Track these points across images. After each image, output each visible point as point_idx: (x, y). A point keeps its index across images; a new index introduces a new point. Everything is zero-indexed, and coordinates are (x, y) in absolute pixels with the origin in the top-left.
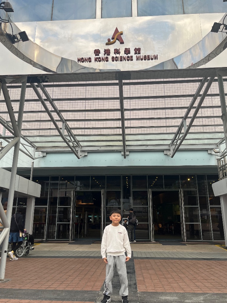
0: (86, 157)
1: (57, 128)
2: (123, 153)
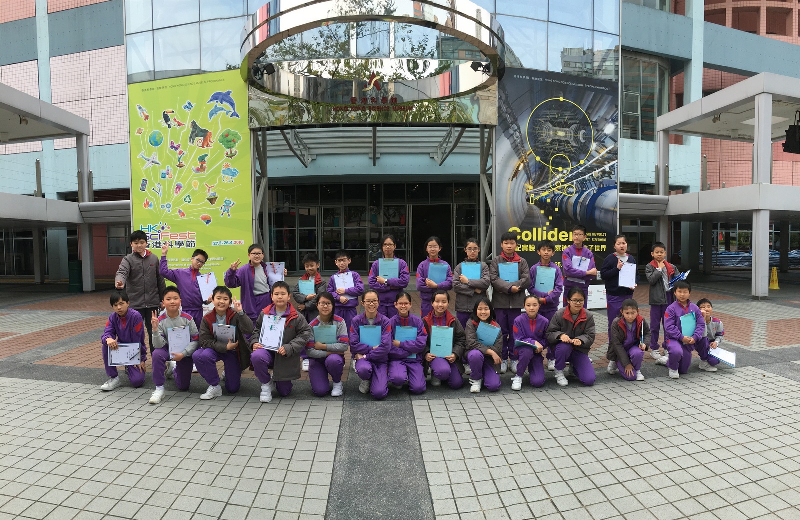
0: (315, 162)
1: (286, 139)
2: (372, 156)
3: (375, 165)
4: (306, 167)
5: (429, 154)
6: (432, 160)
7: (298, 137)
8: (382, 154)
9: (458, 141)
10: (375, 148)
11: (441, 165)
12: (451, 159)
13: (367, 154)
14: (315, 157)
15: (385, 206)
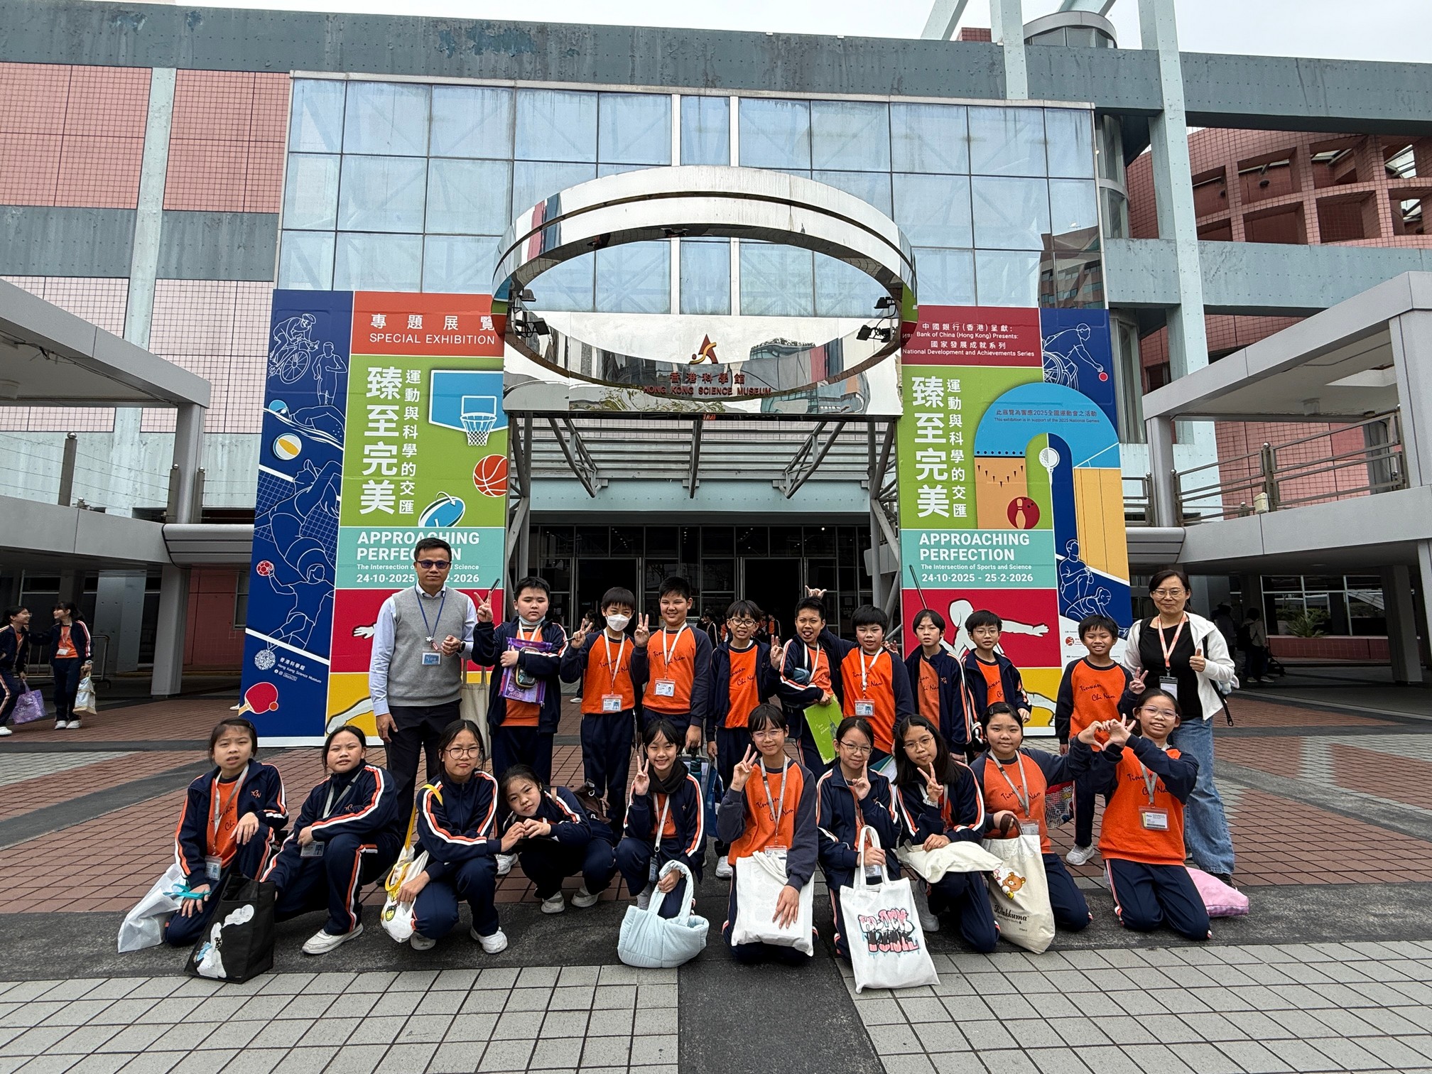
0: (605, 489)
2: (689, 483)
3: (692, 497)
4: (593, 496)
5: (771, 481)
6: (776, 491)
7: (581, 448)
8: (701, 480)
9: (819, 462)
10: (696, 471)
11: (789, 497)
12: (805, 491)
13: (681, 480)
14: (605, 483)
15: (705, 562)
